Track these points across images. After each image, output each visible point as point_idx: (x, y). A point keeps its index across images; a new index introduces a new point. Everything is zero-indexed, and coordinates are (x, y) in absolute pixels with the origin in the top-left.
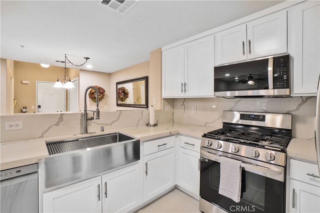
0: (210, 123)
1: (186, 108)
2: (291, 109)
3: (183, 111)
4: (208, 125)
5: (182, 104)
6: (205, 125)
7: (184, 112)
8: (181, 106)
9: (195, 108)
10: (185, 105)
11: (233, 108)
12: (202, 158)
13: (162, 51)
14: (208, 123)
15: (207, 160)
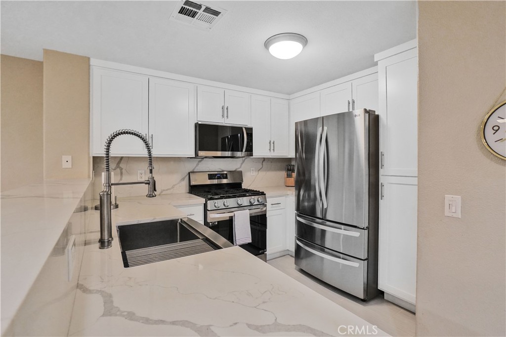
0: (167, 190)
1: (123, 173)
3: (119, 177)
4: (163, 193)
5: (114, 166)
6: (159, 195)
7: (121, 180)
9: (143, 172)
10: (122, 169)
11: (194, 169)
12: (211, 222)
13: (91, 64)
14: (164, 190)
15: (216, 223)
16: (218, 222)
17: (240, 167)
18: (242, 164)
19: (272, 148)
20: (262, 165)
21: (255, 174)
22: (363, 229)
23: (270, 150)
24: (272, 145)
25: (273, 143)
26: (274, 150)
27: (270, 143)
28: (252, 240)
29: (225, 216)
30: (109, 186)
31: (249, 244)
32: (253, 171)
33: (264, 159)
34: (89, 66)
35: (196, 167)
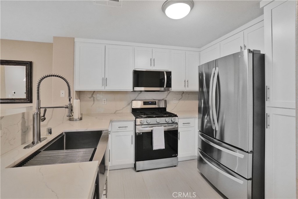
0: (119, 110)
1: (95, 100)
2: (164, 98)
3: (92, 102)
4: (117, 112)
5: (90, 96)
6: (115, 113)
7: (94, 104)
8: (89, 99)
9: (105, 99)
10: (94, 98)
11: (136, 98)
12: (138, 133)
13: (75, 41)
14: (117, 111)
15: (141, 134)
16: (142, 133)
17: (166, 97)
18: (167, 95)
19: (187, 85)
20: (182, 96)
21: (176, 102)
22: (247, 152)
23: (185, 86)
24: (186, 83)
25: (188, 81)
26: (188, 86)
27: (185, 81)
28: (165, 147)
29: (148, 129)
30: (38, 109)
31: (163, 149)
32: (175, 100)
33: (183, 92)
34: (74, 42)
35: (137, 97)
